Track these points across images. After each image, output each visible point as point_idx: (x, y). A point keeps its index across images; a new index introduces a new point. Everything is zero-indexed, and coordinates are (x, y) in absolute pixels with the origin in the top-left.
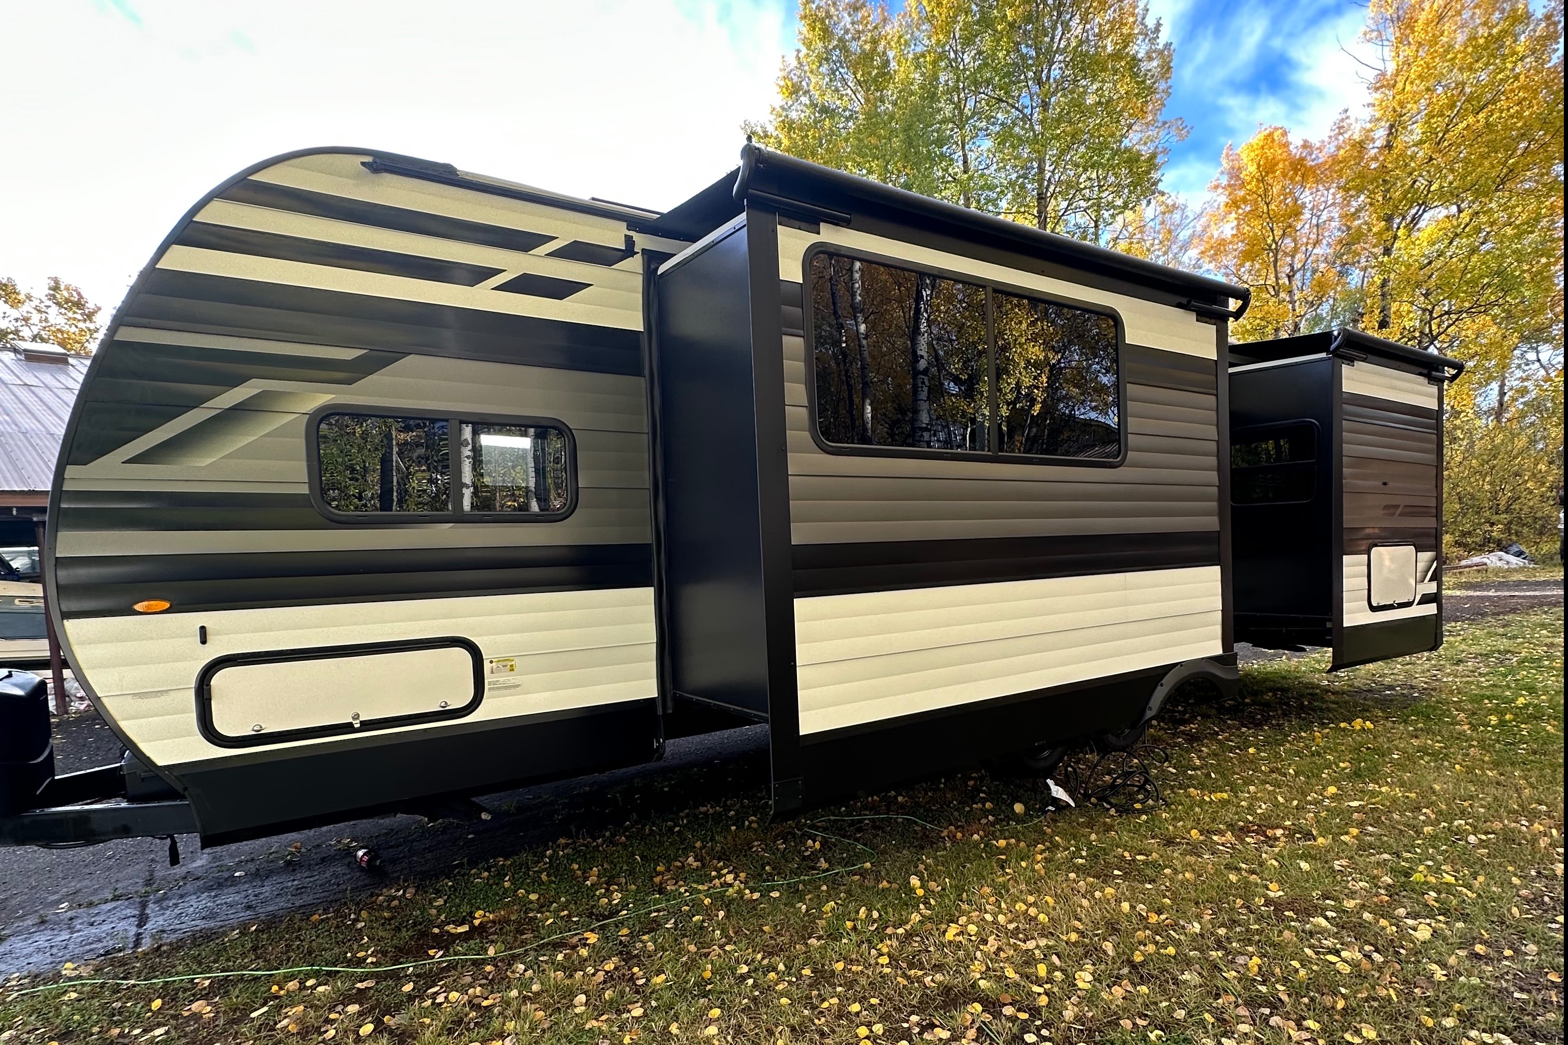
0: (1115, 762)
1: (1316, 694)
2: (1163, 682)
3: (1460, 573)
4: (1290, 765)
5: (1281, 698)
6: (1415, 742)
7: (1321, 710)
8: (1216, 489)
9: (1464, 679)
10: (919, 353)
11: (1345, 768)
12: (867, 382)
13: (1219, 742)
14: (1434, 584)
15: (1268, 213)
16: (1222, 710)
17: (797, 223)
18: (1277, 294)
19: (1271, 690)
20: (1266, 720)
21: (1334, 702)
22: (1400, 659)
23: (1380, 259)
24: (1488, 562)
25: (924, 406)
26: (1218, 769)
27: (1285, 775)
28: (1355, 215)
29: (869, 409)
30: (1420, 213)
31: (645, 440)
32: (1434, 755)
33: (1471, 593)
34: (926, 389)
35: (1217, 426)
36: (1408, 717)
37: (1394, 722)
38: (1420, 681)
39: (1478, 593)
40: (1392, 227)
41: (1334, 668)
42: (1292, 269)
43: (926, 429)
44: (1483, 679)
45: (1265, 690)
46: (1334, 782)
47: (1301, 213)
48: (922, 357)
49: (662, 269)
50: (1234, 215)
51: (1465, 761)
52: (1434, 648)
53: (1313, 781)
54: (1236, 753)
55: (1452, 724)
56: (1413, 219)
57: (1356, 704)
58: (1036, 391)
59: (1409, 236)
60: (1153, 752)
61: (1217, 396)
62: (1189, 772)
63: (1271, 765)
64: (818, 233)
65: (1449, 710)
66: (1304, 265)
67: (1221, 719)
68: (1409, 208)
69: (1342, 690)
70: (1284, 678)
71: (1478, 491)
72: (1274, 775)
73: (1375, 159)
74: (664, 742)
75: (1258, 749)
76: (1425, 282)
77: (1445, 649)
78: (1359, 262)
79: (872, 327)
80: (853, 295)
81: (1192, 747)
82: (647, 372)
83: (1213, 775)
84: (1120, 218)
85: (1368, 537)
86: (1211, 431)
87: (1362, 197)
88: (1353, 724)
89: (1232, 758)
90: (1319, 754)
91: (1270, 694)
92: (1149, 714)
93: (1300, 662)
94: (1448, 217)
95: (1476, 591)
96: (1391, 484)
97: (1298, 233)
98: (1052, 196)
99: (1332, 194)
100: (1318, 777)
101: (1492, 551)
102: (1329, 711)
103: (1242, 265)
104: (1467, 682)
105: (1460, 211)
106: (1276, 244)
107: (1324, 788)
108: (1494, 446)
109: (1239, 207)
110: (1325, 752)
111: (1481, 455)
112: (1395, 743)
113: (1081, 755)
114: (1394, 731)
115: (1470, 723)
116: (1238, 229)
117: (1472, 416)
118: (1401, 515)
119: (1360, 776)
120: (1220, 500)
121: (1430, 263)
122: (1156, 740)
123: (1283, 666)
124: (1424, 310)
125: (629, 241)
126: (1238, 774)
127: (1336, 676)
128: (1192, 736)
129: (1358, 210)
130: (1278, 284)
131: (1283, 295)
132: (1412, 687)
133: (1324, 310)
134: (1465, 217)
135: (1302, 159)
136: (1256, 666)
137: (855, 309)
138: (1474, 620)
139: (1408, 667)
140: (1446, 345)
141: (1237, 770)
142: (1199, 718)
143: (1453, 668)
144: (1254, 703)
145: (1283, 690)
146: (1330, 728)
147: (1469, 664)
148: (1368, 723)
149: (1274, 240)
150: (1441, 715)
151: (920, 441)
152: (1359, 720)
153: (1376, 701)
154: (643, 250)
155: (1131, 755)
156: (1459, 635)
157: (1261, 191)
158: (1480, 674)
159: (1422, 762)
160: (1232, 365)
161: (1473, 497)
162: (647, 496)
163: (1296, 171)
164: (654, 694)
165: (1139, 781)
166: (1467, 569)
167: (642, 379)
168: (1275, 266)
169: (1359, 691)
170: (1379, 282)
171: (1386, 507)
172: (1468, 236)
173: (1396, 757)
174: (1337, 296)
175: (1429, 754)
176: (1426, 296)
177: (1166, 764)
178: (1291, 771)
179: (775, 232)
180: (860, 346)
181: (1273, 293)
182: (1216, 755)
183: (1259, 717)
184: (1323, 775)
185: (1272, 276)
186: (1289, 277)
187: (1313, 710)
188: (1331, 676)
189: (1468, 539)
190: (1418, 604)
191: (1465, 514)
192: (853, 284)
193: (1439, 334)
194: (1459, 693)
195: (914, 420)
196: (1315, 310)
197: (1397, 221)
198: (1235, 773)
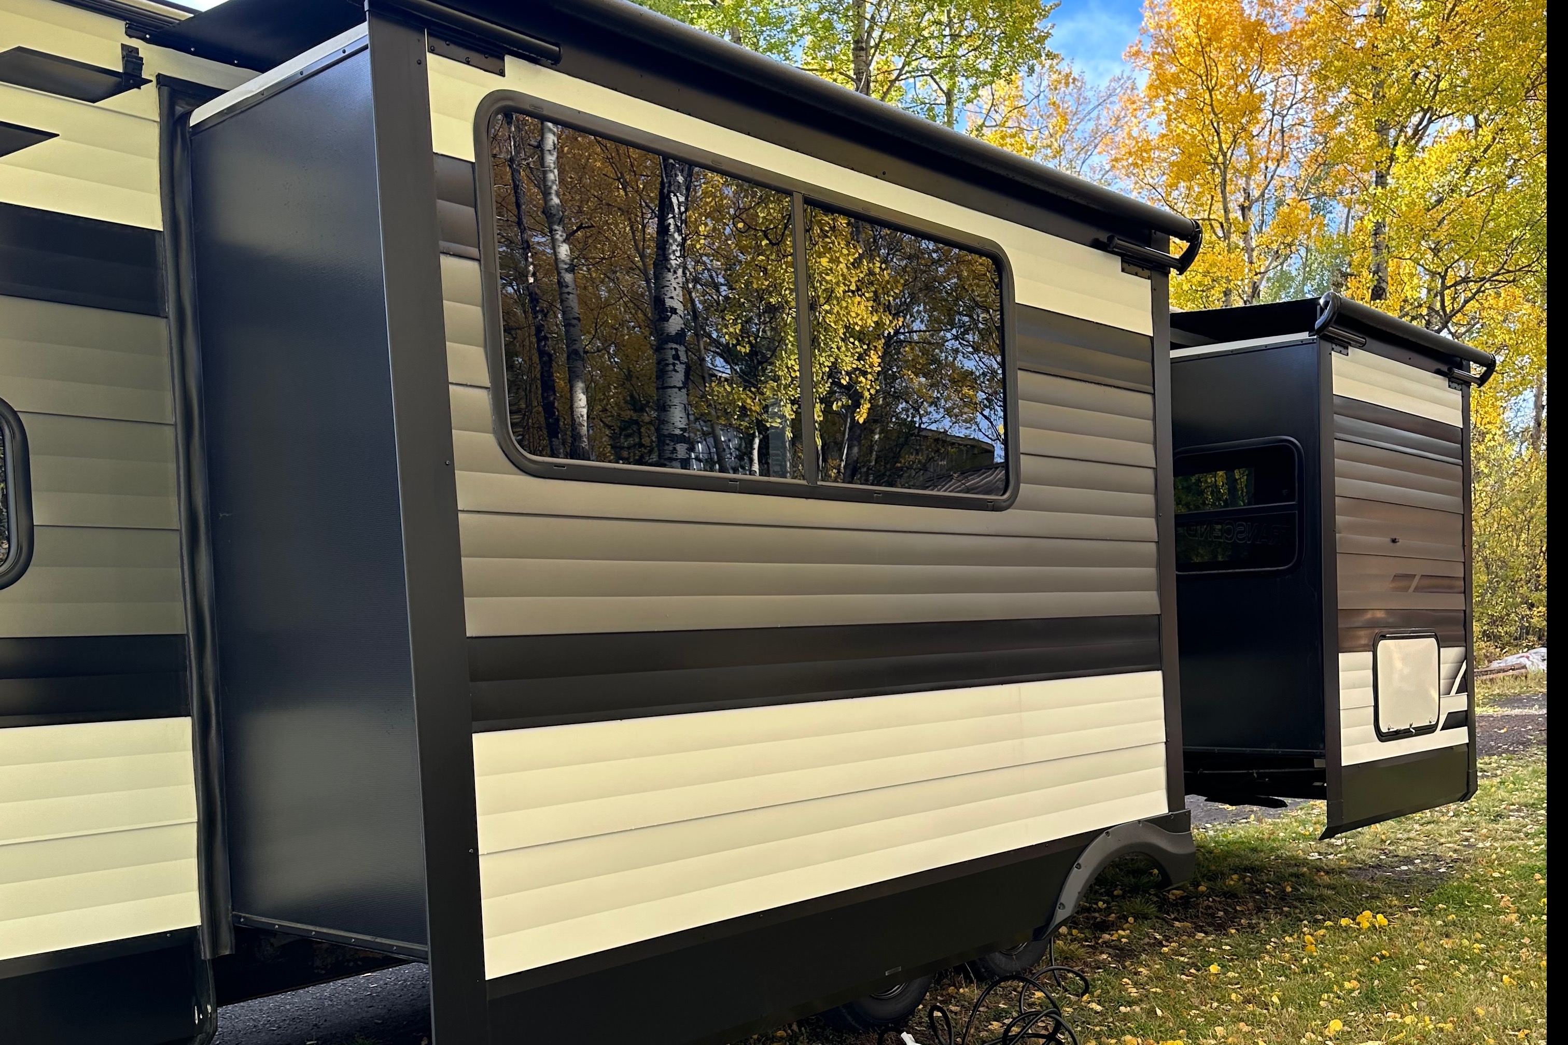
0: (1006, 997)
1: (1303, 875)
2: (1080, 861)
3: (1491, 680)
4: (1272, 989)
5: (1251, 883)
6: (1447, 943)
7: (1312, 900)
8: (1153, 546)
9: (1506, 844)
10: (669, 303)
11: (1353, 990)
12: (576, 352)
13: (1164, 957)
14: (1464, 697)
15: (1211, 105)
16: (1164, 905)
17: (464, 53)
18: (1227, 237)
19: (1235, 870)
20: (1232, 918)
21: (1329, 887)
22: (1417, 816)
23: (1371, 190)
24: (1528, 663)
25: (677, 399)
26: (1167, 1001)
27: (1266, 1006)
28: (1334, 119)
29: (581, 400)
30: (1425, 123)
31: (170, 437)
32: (1473, 961)
33: (1507, 711)
34: (681, 368)
35: (1155, 443)
36: (1435, 904)
37: (1415, 914)
38: (1447, 848)
39: (1517, 711)
40: (1386, 141)
41: (1329, 833)
42: (1248, 196)
43: (681, 439)
44: (1531, 843)
45: (1226, 870)
46: (1339, 1012)
47: (1259, 110)
48: (674, 311)
49: (198, 116)
50: (1160, 104)
51: (1515, 969)
52: (1465, 797)
53: (1308, 1012)
54: (1191, 975)
55: (1494, 914)
56: (1416, 132)
57: (1361, 889)
58: (862, 379)
59: (1411, 157)
60: (1065, 978)
61: (1153, 394)
62: (1122, 1009)
63: (1245, 992)
64: (502, 74)
65: (1488, 891)
66: (1263, 195)
67: (1163, 919)
68: (1409, 116)
69: (1340, 866)
70: (1254, 850)
71: (1512, 555)
72: (1250, 1007)
73: (1360, 33)
74: (215, 1010)
75: (1223, 967)
76: (1434, 230)
77: (1479, 799)
78: (1341, 193)
79: (581, 251)
80: (546, 193)
81: (1125, 967)
82: (170, 308)
83: (1159, 1012)
84: (984, 92)
85: (1372, 624)
86: (1145, 453)
87: (1345, 92)
88: (1358, 919)
89: (1185, 983)
90: (1313, 970)
91: (1235, 877)
92: (1061, 915)
93: (1275, 824)
94: (1462, 132)
95: (1514, 708)
96: (1401, 542)
97: (1254, 141)
98: (877, 46)
99: (1304, 85)
100: (1315, 1005)
101: (1532, 647)
102: (1323, 900)
103: (1174, 186)
104: (1511, 848)
105: (1478, 125)
106: (1225, 155)
107: (1325, 1024)
108: (1530, 486)
109: (1169, 92)
110: (1322, 967)
111: (1514, 500)
112: (1420, 945)
113: (951, 989)
114: (1416, 928)
115: (1518, 911)
116: (1168, 126)
117: (1501, 440)
118: (1417, 589)
119: (1373, 1001)
120: (1160, 565)
121: (1440, 201)
122: (1067, 958)
123: (1252, 831)
124: (1433, 274)
125: (131, 58)
126: (1197, 1008)
127: (1329, 845)
128: (1122, 949)
129: (1338, 113)
130: (1227, 219)
131: (1234, 238)
132: (1437, 859)
133: (1293, 265)
134: (1486, 133)
135: (1260, 23)
136: (1211, 833)
137: (549, 216)
138: (1514, 752)
139: (1429, 827)
140: (1463, 330)
141: (1196, 1001)
142: (1131, 920)
143: (1490, 826)
144: (1212, 891)
145: (1253, 869)
146: (1326, 928)
147: (1512, 819)
148: (1380, 917)
149: (1221, 149)
150: (1479, 900)
151: (671, 459)
152: (1367, 913)
153: (1388, 881)
154: (159, 76)
155: (1032, 983)
156: (1496, 776)
157: (1201, 70)
158: (1527, 834)
159: (1457, 973)
160: (1174, 346)
161: (1504, 564)
162: (176, 543)
163: (1251, 41)
164: (194, 920)
165: (1046, 1028)
166: (1501, 675)
167: (163, 322)
168: (1223, 192)
169: (1364, 868)
170: (1370, 226)
171: (1397, 577)
172: (1490, 165)
173: (1421, 967)
174: (1311, 244)
175: (1465, 962)
176: (1436, 251)
177: (1085, 998)
178: (1275, 999)
179: (422, 63)
180: (561, 284)
181: (1221, 234)
182: (1160, 979)
183: (1221, 914)
184: (1322, 1003)
185: (1217, 206)
186: (1243, 208)
187: (1300, 900)
188: (1323, 846)
189: (1500, 629)
190: (1443, 729)
191: (1495, 591)
192: (545, 173)
193: (1454, 313)
194: (1501, 865)
195: (661, 422)
196: (1282, 264)
197: (1393, 133)
198: (1191, 1007)
